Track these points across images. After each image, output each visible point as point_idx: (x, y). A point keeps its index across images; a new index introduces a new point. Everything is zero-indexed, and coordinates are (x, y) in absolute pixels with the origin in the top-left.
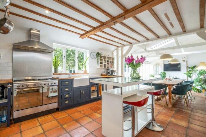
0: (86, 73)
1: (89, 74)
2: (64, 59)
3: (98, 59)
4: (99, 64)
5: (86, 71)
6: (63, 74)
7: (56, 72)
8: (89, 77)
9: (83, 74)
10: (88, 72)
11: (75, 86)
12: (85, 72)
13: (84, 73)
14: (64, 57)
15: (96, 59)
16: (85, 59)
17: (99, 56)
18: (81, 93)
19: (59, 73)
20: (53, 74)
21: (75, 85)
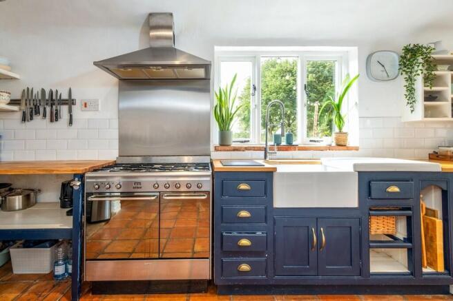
0: (341, 145)
1: (357, 149)
2: (254, 95)
3: (410, 79)
4: (420, 103)
5: (342, 137)
6: (246, 149)
7: (224, 142)
8: (355, 166)
9: (329, 148)
10: (351, 142)
11: (279, 202)
12: (337, 139)
13: (334, 144)
14: (255, 88)
15: (402, 81)
16: (339, 88)
17: (420, 60)
18: (310, 238)
19: (234, 145)
20: (216, 149)
21: (282, 199)
